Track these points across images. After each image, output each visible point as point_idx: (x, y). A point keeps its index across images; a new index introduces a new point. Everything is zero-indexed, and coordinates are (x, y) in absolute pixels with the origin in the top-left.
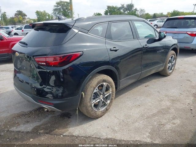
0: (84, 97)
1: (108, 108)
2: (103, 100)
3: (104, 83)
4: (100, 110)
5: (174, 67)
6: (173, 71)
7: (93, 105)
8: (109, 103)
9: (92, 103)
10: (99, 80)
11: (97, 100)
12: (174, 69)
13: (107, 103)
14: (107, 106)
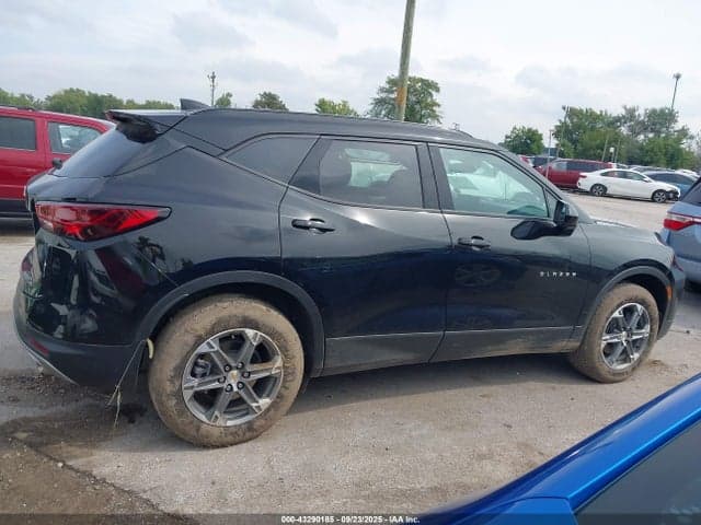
0: (151, 356)
1: (257, 424)
2: (235, 389)
3: (250, 332)
4: (220, 422)
5: (646, 353)
6: (634, 369)
7: (188, 395)
8: (263, 408)
9: (186, 388)
10: (225, 313)
11: (211, 382)
12: (640, 360)
13: (254, 405)
14: (254, 416)
